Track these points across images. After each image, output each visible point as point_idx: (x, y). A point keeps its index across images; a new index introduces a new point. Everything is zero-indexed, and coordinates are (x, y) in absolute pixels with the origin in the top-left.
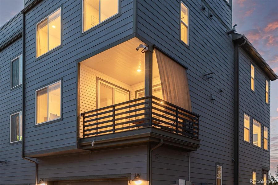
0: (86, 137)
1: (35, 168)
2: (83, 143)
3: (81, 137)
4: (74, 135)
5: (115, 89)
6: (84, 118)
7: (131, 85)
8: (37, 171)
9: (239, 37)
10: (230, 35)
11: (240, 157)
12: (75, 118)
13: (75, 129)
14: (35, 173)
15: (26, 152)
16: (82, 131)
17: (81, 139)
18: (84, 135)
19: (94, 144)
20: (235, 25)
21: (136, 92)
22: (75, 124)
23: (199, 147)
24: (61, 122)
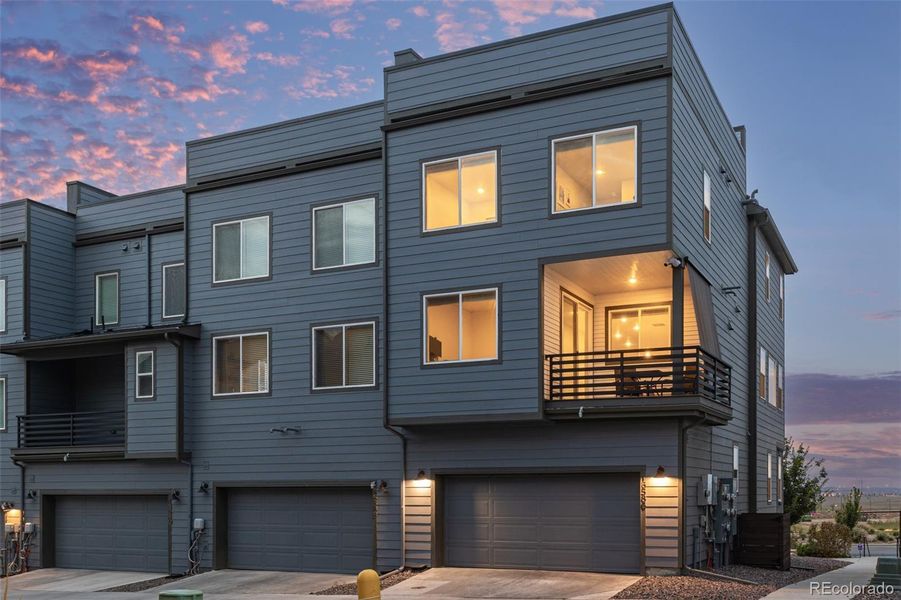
0: (554, 398)
1: (400, 449)
2: (551, 409)
3: (547, 397)
4: (535, 393)
5: (579, 306)
6: (552, 363)
7: (595, 295)
8: (405, 454)
9: (760, 212)
10: (745, 207)
11: (758, 429)
12: (535, 363)
13: (535, 383)
14: (400, 457)
15: (391, 417)
16: (548, 388)
17: (547, 401)
18: (552, 395)
19: (583, 413)
20: (756, 191)
21: (607, 309)
22: (535, 373)
23: (731, 419)
24: (498, 367)
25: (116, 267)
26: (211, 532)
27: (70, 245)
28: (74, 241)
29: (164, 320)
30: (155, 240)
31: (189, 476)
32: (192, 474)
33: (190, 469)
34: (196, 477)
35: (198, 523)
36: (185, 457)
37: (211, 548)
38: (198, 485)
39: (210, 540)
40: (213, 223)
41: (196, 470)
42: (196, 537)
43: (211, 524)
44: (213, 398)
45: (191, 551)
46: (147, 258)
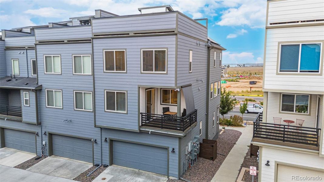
2: (142, 129)
3: (141, 125)
6: (142, 115)
8: (101, 132)
15: (96, 124)
17: (141, 127)
19: (151, 132)
24: (126, 115)
25: (18, 58)
26: (48, 145)
27: (3, 50)
28: (5, 48)
29: (32, 76)
30: (28, 51)
31: (41, 129)
32: (42, 128)
33: (41, 127)
34: (43, 129)
35: (44, 143)
36: (39, 123)
37: (48, 150)
38: (43, 132)
39: (47, 148)
40: (44, 55)
41: (43, 127)
42: (43, 147)
43: (47, 143)
44: (46, 107)
45: (42, 152)
46: (26, 56)
